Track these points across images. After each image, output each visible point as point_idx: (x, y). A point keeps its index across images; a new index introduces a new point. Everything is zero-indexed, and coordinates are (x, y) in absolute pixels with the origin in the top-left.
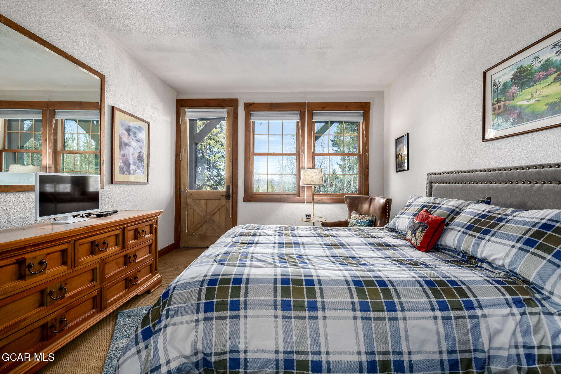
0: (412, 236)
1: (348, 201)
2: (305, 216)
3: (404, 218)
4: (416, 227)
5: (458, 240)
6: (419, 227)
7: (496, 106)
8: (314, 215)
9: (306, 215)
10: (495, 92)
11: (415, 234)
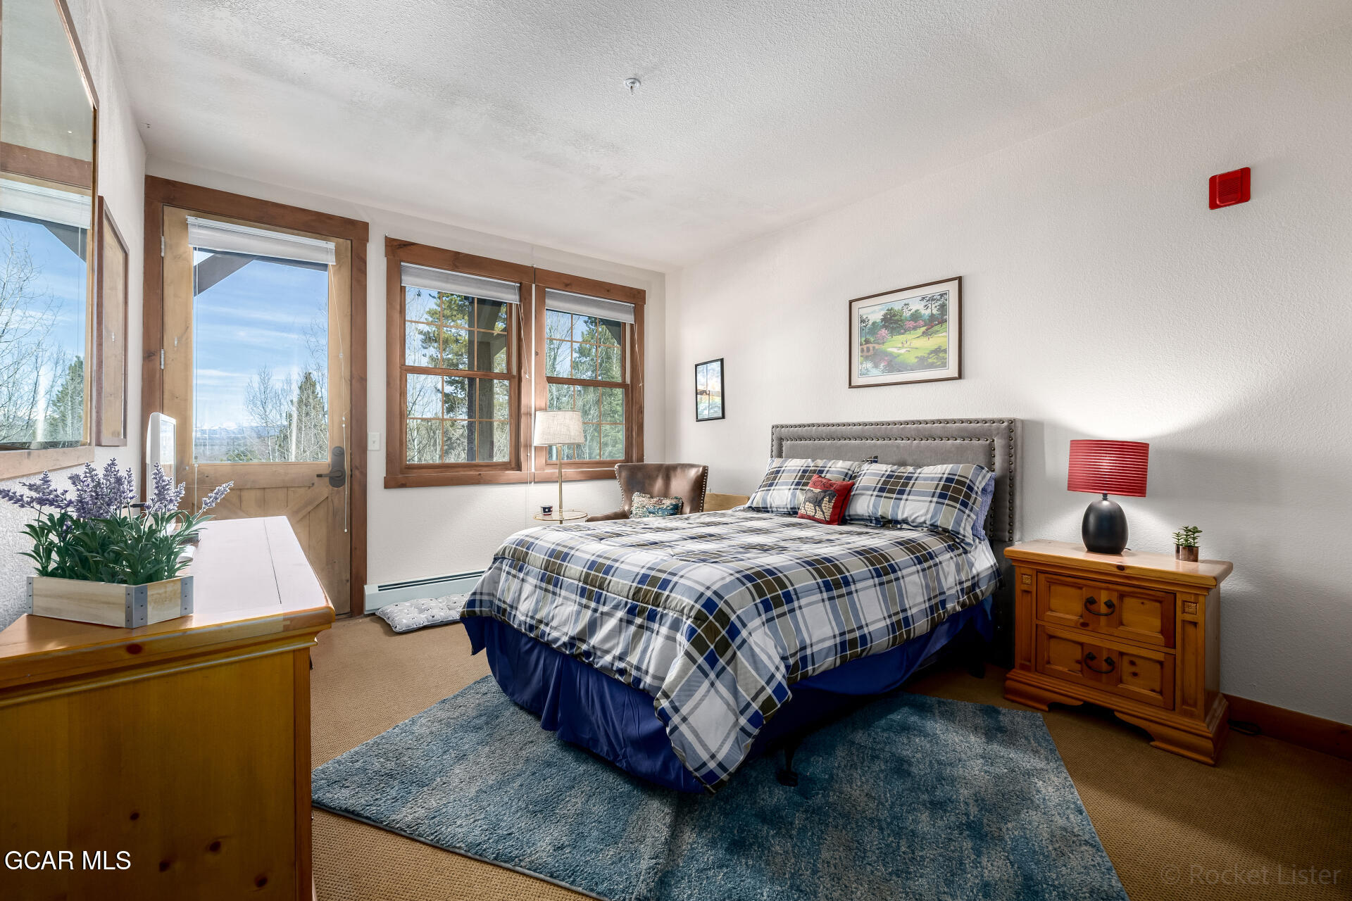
0: (816, 510)
1: (624, 474)
2: (540, 510)
3: (779, 489)
4: (820, 498)
5: (874, 506)
6: (824, 497)
7: (865, 347)
8: (561, 507)
9: (544, 509)
10: (863, 330)
11: (820, 506)
